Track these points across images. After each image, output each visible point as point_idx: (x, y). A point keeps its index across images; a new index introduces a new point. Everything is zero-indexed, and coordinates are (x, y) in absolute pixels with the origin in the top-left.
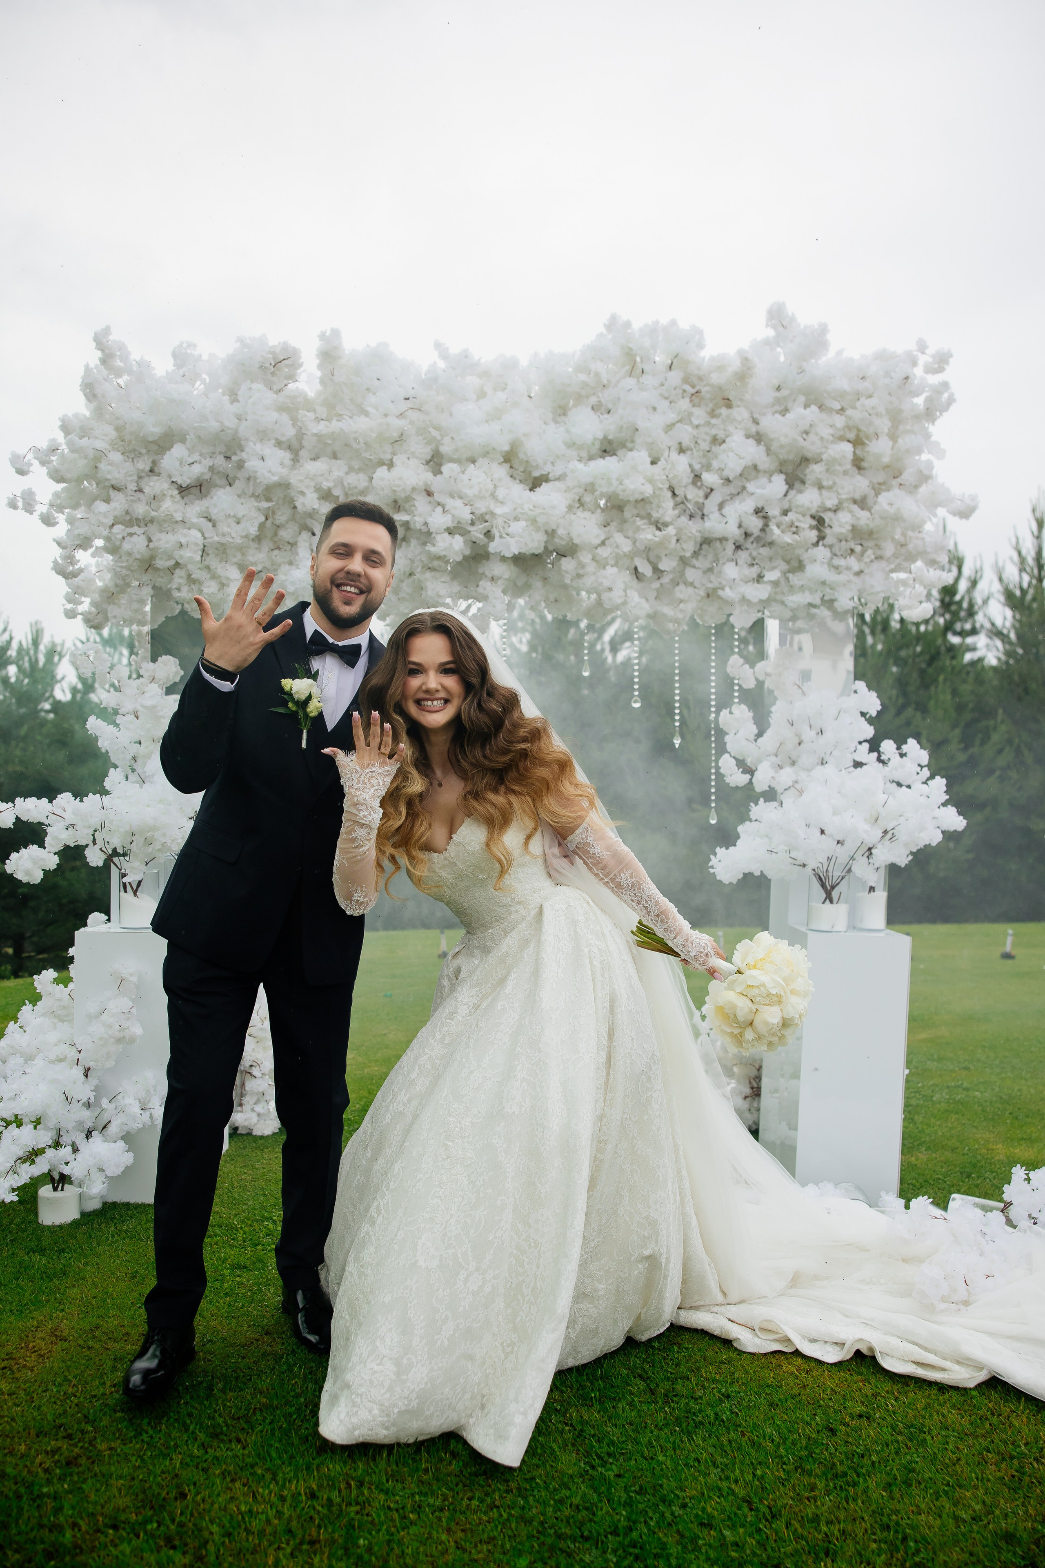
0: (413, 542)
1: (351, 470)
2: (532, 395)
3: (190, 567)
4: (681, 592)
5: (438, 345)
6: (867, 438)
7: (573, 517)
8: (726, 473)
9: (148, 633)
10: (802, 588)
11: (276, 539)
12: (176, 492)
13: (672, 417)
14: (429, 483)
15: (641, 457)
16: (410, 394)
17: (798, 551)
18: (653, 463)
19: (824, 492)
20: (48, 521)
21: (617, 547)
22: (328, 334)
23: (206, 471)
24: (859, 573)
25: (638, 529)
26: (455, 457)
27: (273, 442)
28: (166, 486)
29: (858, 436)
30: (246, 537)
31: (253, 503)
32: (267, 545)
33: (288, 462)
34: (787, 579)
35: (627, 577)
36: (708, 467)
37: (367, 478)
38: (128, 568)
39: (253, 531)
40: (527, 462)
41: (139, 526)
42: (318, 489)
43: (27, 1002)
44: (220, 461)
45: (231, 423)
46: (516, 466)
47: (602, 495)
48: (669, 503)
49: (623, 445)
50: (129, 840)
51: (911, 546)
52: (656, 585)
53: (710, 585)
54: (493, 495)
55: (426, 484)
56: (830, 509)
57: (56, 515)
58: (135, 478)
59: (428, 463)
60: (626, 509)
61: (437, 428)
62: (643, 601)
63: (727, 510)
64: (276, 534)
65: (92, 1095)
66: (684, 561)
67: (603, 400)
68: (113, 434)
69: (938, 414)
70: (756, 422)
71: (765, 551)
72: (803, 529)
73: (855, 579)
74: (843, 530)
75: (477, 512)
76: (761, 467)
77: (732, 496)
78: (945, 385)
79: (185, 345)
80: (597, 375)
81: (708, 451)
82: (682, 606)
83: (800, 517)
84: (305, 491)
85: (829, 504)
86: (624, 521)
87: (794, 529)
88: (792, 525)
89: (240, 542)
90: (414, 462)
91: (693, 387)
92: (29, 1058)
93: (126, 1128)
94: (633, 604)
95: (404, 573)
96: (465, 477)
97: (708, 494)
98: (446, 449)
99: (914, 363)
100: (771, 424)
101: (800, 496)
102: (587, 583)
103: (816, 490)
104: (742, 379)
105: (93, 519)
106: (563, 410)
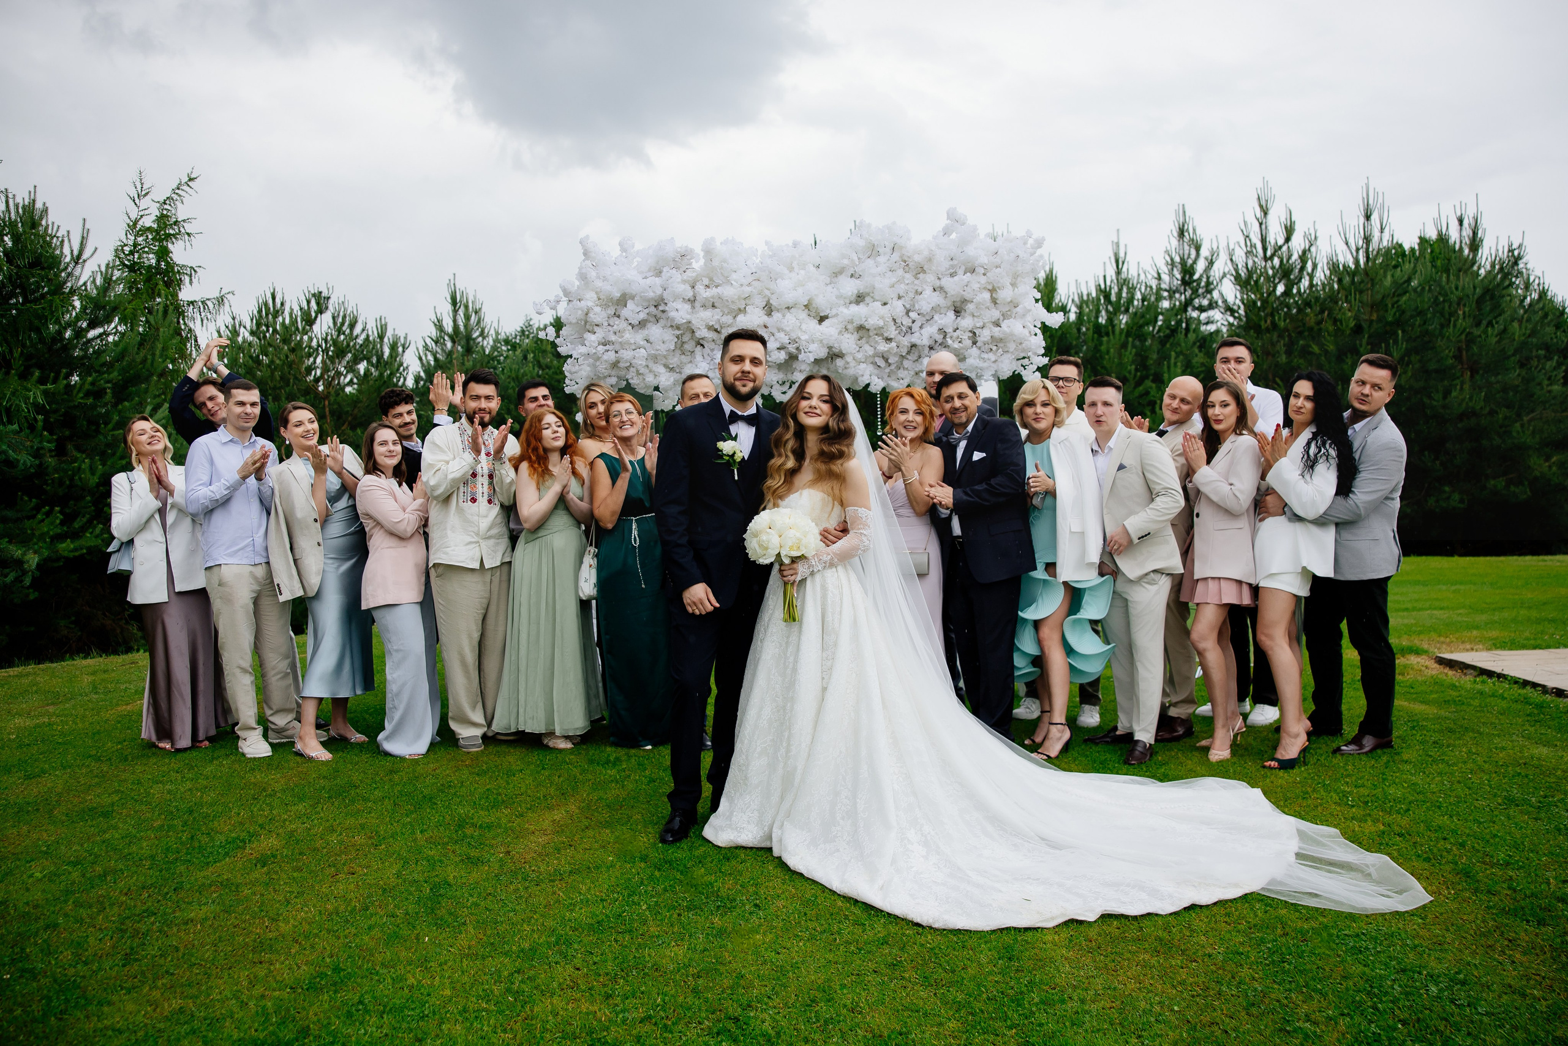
1: (723, 314)
3: (639, 367)
4: (901, 373)
5: (767, 243)
6: (998, 288)
7: (841, 337)
8: (922, 311)
12: (630, 327)
13: (894, 280)
14: (765, 322)
15: (877, 303)
16: (754, 271)
18: (884, 306)
19: (975, 318)
21: (865, 352)
22: (708, 241)
23: (645, 316)
24: (995, 362)
25: (877, 342)
26: (779, 307)
27: (681, 300)
28: (625, 324)
29: (992, 288)
30: (668, 350)
31: (671, 332)
33: (690, 310)
35: (871, 368)
36: (913, 307)
37: (731, 318)
38: (606, 369)
39: (672, 347)
40: (817, 308)
41: (611, 346)
42: (706, 325)
44: (652, 309)
45: (659, 291)
46: (811, 309)
47: (856, 325)
49: (867, 296)
51: (1024, 345)
52: (887, 370)
53: (917, 369)
54: (799, 328)
56: (979, 328)
58: (607, 319)
59: (764, 308)
60: (869, 332)
61: (768, 290)
62: (880, 381)
63: (923, 331)
64: (683, 348)
66: (902, 357)
68: (594, 296)
70: (938, 281)
72: (964, 339)
73: (993, 365)
75: (792, 338)
76: (941, 306)
77: (926, 323)
78: (1041, 256)
81: (914, 298)
83: (962, 333)
85: (978, 325)
87: (959, 339)
88: (958, 337)
90: (757, 310)
91: (905, 262)
94: (875, 383)
96: (785, 321)
97: (913, 322)
98: (774, 302)
99: (1025, 243)
100: (947, 282)
101: (962, 321)
102: (851, 372)
103: (971, 318)
104: (930, 260)
105: (587, 343)
106: (836, 274)
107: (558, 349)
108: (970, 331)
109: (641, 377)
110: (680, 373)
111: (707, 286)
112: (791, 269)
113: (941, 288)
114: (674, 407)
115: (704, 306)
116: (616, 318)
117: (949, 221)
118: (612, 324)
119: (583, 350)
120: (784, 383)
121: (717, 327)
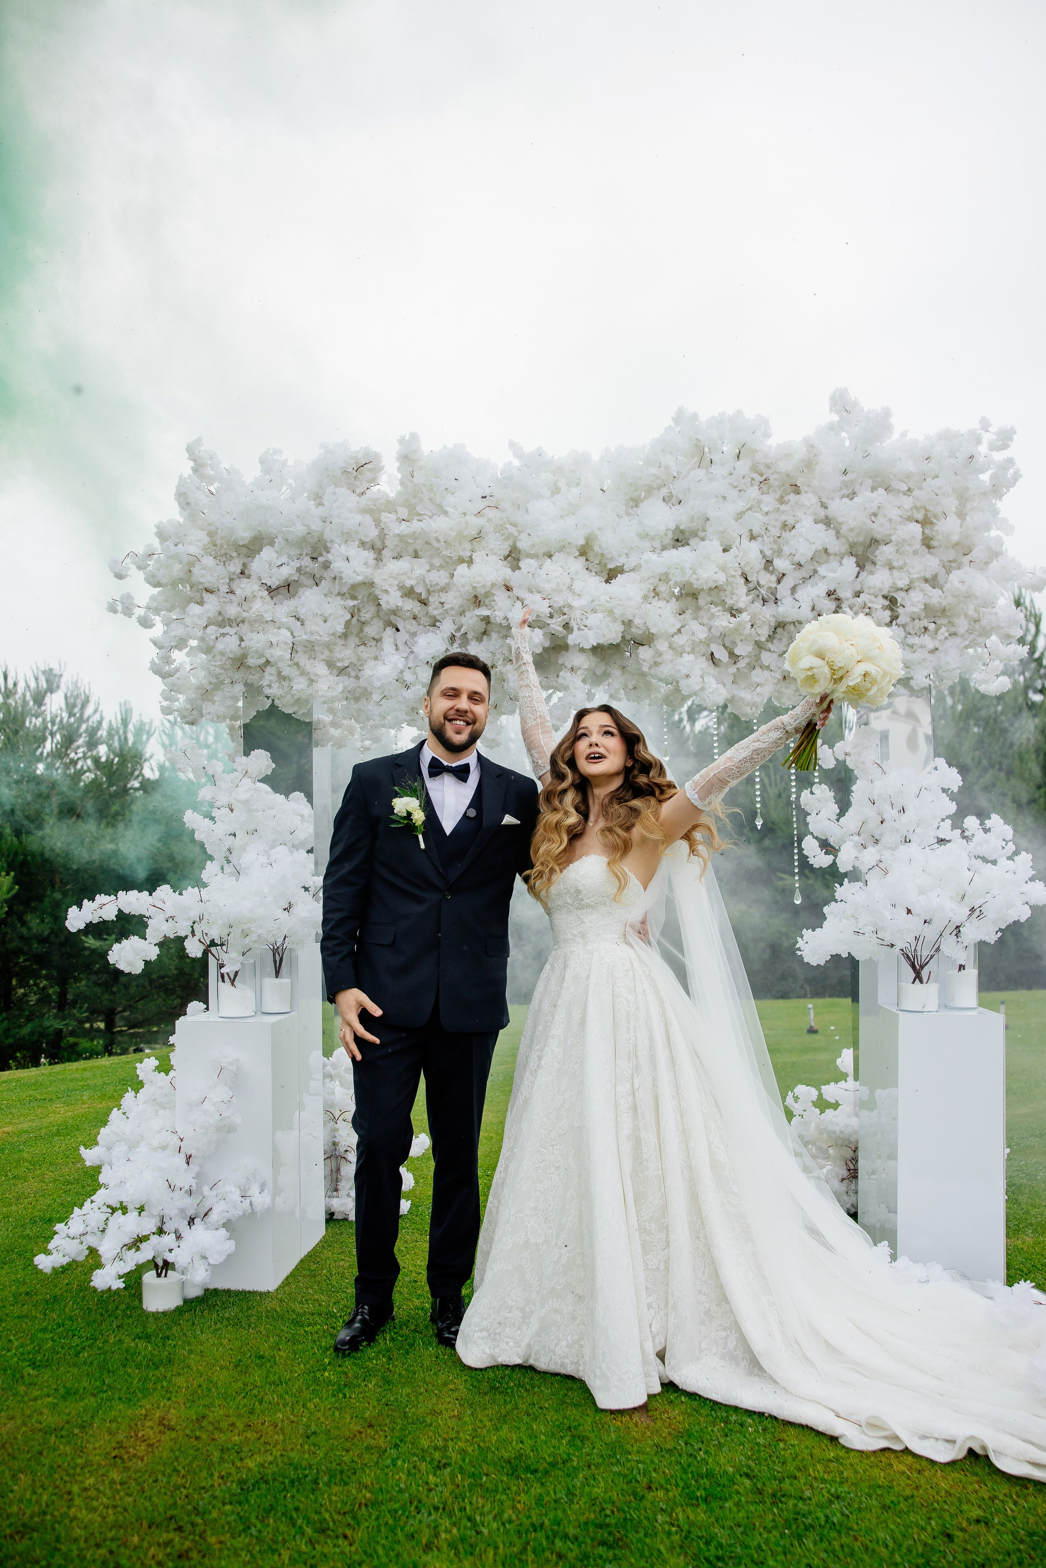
0: (494, 636)
1: (432, 567)
2: (605, 488)
3: (280, 664)
4: (758, 675)
5: (512, 445)
6: (935, 517)
7: (649, 606)
8: (797, 559)
9: (240, 727)
11: (361, 635)
12: (266, 593)
13: (742, 505)
14: (508, 578)
15: (713, 546)
16: (487, 492)
18: (725, 550)
19: (896, 573)
20: (145, 623)
21: (693, 634)
22: (407, 438)
23: (294, 572)
24: (934, 650)
25: (713, 616)
26: (532, 552)
27: (357, 542)
28: (256, 587)
29: (926, 516)
30: (333, 634)
31: (339, 601)
32: (353, 641)
33: (372, 562)
35: (704, 664)
36: (779, 553)
37: (448, 575)
38: (222, 667)
39: (340, 628)
40: (602, 554)
41: (231, 626)
42: (401, 587)
44: (306, 561)
45: (316, 526)
46: (591, 559)
47: (676, 585)
48: (742, 589)
49: (695, 534)
50: (227, 932)
51: (984, 622)
52: (733, 669)
54: (570, 588)
55: (505, 580)
56: (902, 589)
57: (153, 617)
58: (227, 580)
59: (506, 558)
60: (699, 597)
61: (514, 525)
62: (720, 686)
63: (800, 594)
64: (361, 631)
65: (193, 1183)
66: (759, 645)
67: (673, 492)
68: (207, 539)
69: (1005, 490)
70: (824, 506)
72: (877, 610)
73: (930, 657)
74: (916, 609)
75: (555, 605)
76: (831, 550)
77: (804, 580)
78: (1011, 461)
79: (271, 452)
80: (667, 468)
81: (779, 537)
82: (758, 689)
83: (873, 598)
84: (389, 589)
85: (901, 584)
86: (700, 609)
87: (867, 610)
88: (864, 606)
89: (327, 639)
90: (493, 558)
91: (761, 475)
92: (133, 1146)
93: (227, 1216)
94: (711, 690)
96: (543, 572)
97: (781, 579)
98: (523, 545)
99: (979, 441)
100: (839, 508)
101: (871, 577)
102: (665, 670)
103: (887, 571)
104: (809, 464)
105: (188, 621)
106: (635, 502)
109: (285, 684)
110: (357, 677)
111: (405, 519)
113: (831, 519)
115: (398, 557)
116: (241, 578)
117: (834, 415)
121: (419, 589)
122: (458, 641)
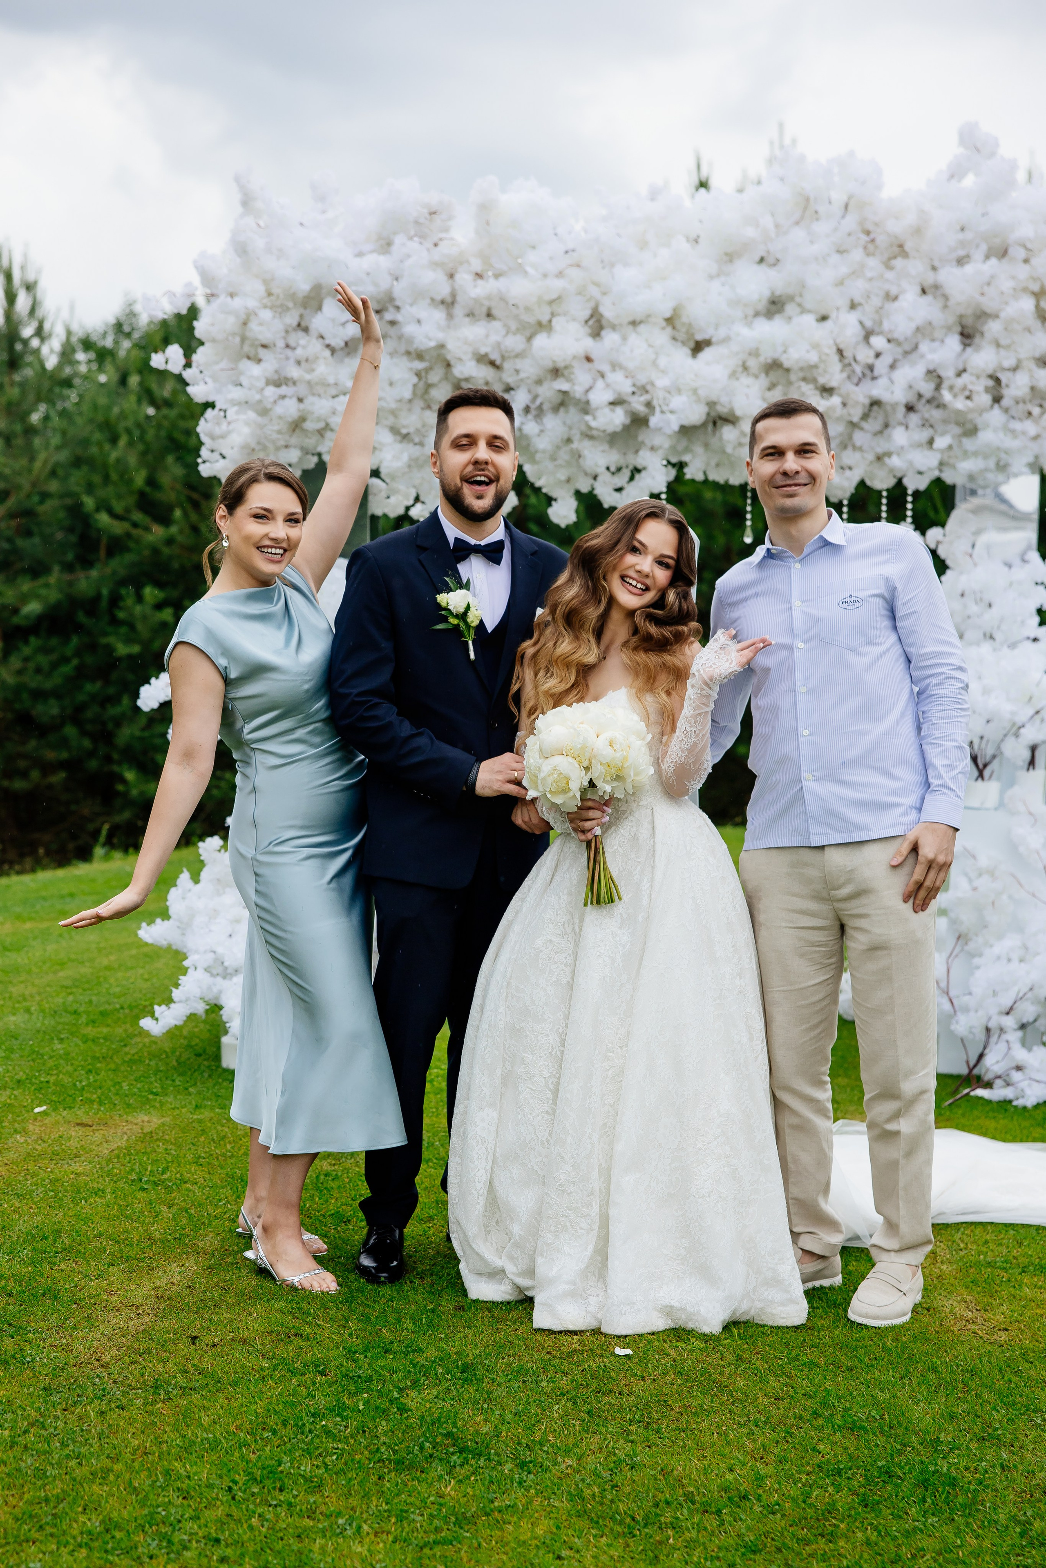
0: (573, 410)
1: (508, 331)
4: (849, 457)
7: (736, 384)
8: (896, 335)
10: (975, 454)
11: (426, 397)
12: (327, 353)
13: (844, 270)
14: (589, 349)
15: (809, 319)
16: (571, 247)
17: (970, 416)
18: (821, 321)
19: (1001, 350)
24: (1036, 438)
26: (616, 321)
27: (428, 301)
28: (318, 346)
30: (400, 401)
31: (406, 363)
32: (419, 404)
33: (443, 323)
34: (960, 442)
36: (879, 326)
37: (524, 342)
38: (279, 432)
39: (407, 394)
40: (690, 325)
41: (286, 385)
42: (476, 354)
43: (185, 870)
45: (385, 283)
46: (678, 326)
47: (765, 359)
48: (835, 366)
49: (791, 301)
53: (880, 450)
54: (654, 363)
55: (587, 351)
56: (1009, 370)
58: (283, 334)
59: (586, 322)
60: (789, 372)
61: (597, 286)
63: (896, 374)
64: (427, 392)
66: (852, 426)
67: (771, 251)
68: (261, 289)
70: (934, 268)
71: (936, 414)
72: (978, 393)
73: (1032, 444)
74: (1022, 392)
75: (639, 384)
76: (935, 325)
77: (906, 353)
81: (881, 308)
82: (848, 473)
83: (974, 379)
84: (464, 357)
85: (1007, 363)
86: (790, 383)
87: (967, 393)
88: (964, 388)
89: (393, 405)
90: (573, 324)
91: (868, 233)
95: (562, 439)
96: (626, 346)
97: (878, 355)
98: (608, 312)
100: (950, 276)
101: (976, 355)
103: (994, 349)
104: (918, 231)
105: (244, 381)
106: (730, 257)
107: (189, 389)
108: (991, 377)
111: (479, 276)
112: (643, 245)
113: (936, 287)
114: (408, 509)
115: (470, 314)
116: (301, 334)
117: (961, 150)
118: (292, 344)
119: (236, 393)
120: (619, 469)
121: (495, 356)
122: (533, 412)
